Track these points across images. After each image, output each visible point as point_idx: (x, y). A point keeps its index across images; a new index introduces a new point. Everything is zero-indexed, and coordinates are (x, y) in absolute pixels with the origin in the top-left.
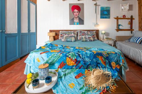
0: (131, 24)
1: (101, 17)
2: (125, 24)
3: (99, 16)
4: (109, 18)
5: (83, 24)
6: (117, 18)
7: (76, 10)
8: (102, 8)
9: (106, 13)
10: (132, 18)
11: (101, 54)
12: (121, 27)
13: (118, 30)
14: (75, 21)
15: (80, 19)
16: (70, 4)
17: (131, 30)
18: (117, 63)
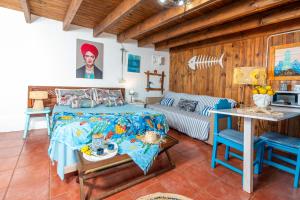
0: (162, 81)
1: (129, 70)
2: (156, 82)
3: (126, 67)
4: (139, 72)
5: (101, 77)
6: (148, 74)
7: (89, 53)
8: (130, 56)
9: (135, 64)
10: (163, 75)
11: (148, 118)
12: (152, 86)
13: (149, 89)
14: (87, 71)
15: (96, 69)
16: (78, 40)
17: (162, 89)
18: (162, 125)
